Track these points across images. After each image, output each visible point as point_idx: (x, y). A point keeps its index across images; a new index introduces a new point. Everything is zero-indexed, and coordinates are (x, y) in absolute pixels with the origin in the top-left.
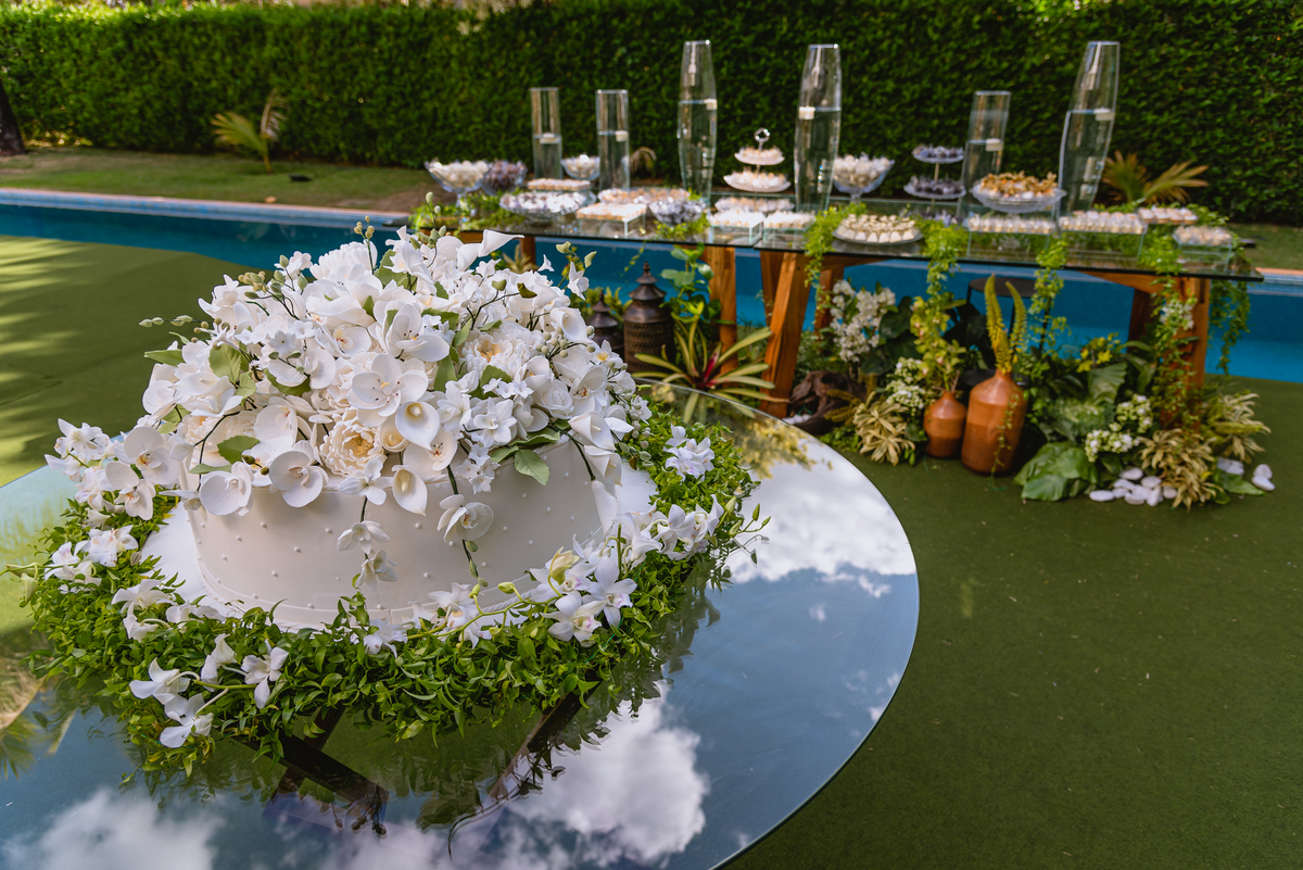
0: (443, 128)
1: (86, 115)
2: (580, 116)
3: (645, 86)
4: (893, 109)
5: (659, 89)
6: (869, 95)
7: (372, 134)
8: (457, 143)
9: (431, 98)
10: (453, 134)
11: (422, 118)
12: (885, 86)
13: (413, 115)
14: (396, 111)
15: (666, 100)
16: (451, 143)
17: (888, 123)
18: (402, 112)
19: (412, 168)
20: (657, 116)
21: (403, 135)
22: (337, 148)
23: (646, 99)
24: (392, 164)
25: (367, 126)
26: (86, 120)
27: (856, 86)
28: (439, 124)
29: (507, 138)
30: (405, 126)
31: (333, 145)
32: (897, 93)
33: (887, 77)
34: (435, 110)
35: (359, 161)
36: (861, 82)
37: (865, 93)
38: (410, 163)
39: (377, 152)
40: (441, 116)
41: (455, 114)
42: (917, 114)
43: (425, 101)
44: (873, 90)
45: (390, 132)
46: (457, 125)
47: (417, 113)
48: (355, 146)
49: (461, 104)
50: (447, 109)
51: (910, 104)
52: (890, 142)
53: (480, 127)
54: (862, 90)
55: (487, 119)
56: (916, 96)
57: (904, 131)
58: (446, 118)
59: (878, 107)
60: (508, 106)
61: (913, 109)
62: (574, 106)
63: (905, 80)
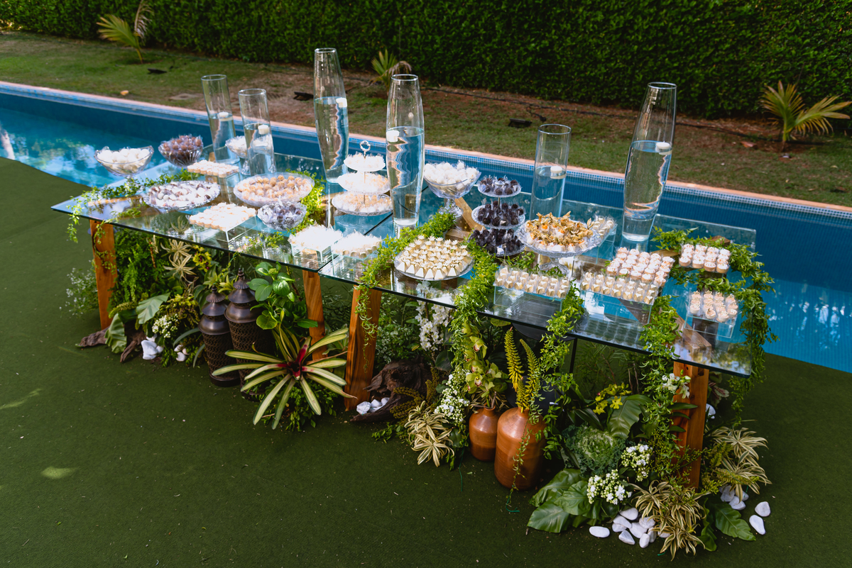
0: (266, 31)
1: (21, 8)
2: (364, 28)
3: (412, 6)
4: (602, 35)
5: (422, 10)
6: (584, 23)
7: (216, 34)
8: (277, 44)
9: (257, 8)
10: (273, 36)
11: (250, 23)
12: (596, 16)
13: (245, 21)
14: (232, 18)
15: (427, 19)
16: (272, 43)
17: (598, 46)
18: (236, 17)
19: (246, 61)
20: (421, 31)
21: (238, 35)
22: (193, 42)
23: (412, 17)
24: (232, 57)
25: (212, 27)
26: (22, 13)
27: (574, 15)
28: (263, 29)
29: (311, 42)
30: (239, 29)
31: (190, 40)
32: (606, 21)
33: (599, 9)
34: (260, 17)
35: (209, 53)
36: (577, 12)
37: (580, 21)
38: (244, 58)
39: (221, 47)
40: (264, 23)
41: (274, 21)
42: (622, 40)
43: (252, 10)
44: (588, 18)
45: (229, 33)
46: (276, 30)
47: (247, 19)
48: (205, 42)
49: (279, 14)
50: (268, 17)
51: (616, 32)
52: (600, 62)
53: (292, 32)
54: (578, 18)
55: (297, 27)
56: (621, 26)
57: (611, 53)
58: (268, 24)
59: (591, 33)
60: (312, 18)
61: (618, 36)
62: (360, 19)
63: (613, 12)
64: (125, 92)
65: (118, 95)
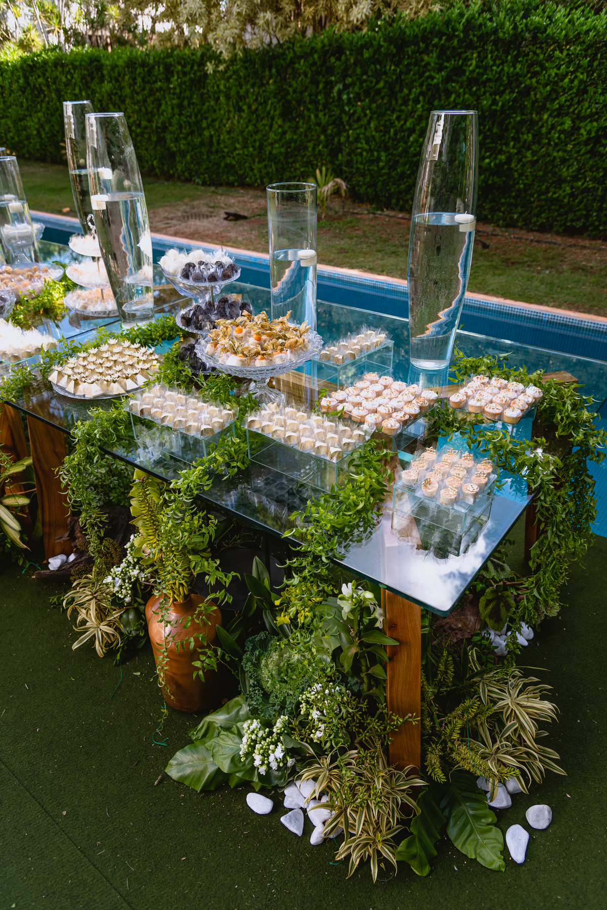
0: (217, 152)
1: (11, 134)
2: (310, 145)
3: (359, 119)
4: (570, 147)
5: (369, 123)
6: (549, 132)
7: (172, 156)
8: (227, 165)
9: (208, 127)
10: (224, 157)
11: (202, 144)
12: (562, 124)
13: (197, 141)
14: (185, 138)
15: (374, 133)
16: (222, 165)
17: (563, 161)
18: (190, 138)
19: (198, 184)
20: (367, 147)
21: (191, 157)
22: (152, 165)
23: (358, 131)
24: (188, 180)
25: (169, 148)
26: (12, 138)
27: (537, 123)
28: (214, 149)
29: (259, 162)
30: (192, 150)
31: (150, 163)
32: (575, 129)
33: (567, 114)
34: (211, 136)
35: (169, 178)
36: (541, 119)
37: (544, 130)
38: (197, 180)
39: (177, 170)
40: (215, 143)
41: (224, 141)
42: (593, 153)
43: (204, 129)
44: (553, 127)
45: (183, 154)
46: (226, 150)
47: (199, 139)
48: (163, 164)
49: (229, 132)
50: (219, 136)
51: (586, 143)
52: (565, 181)
53: (241, 152)
54: (542, 126)
55: (245, 147)
56: (593, 134)
57: (579, 169)
58: (218, 144)
59: (556, 144)
60: (259, 136)
61: (589, 148)
62: (306, 136)
63: (584, 118)
64: (66, 210)
65: (60, 212)
